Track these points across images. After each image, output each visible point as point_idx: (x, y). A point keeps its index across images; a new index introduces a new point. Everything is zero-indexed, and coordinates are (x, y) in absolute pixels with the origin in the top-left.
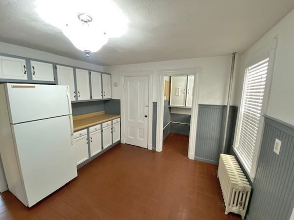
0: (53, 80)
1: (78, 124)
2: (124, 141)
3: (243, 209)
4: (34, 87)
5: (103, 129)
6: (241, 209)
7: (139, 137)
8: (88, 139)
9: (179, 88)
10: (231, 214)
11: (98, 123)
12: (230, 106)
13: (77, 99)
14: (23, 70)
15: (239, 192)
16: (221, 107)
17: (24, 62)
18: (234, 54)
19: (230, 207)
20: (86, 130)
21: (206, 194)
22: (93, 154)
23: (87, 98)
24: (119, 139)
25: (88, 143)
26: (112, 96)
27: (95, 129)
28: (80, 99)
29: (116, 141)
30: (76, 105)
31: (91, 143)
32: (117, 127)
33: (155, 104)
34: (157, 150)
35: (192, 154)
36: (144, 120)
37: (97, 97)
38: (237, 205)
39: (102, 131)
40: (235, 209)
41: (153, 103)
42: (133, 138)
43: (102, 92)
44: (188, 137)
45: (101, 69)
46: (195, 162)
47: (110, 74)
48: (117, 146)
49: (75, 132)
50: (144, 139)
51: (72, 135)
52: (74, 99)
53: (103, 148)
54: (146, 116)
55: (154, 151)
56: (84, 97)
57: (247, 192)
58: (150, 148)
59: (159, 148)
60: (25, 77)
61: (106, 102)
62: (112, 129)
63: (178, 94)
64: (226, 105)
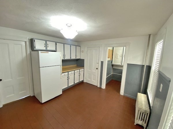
0: (55, 50)
1: (64, 70)
2: (85, 81)
3: (145, 123)
4: (48, 53)
5: (75, 73)
6: (144, 123)
7: (93, 80)
8: (68, 77)
9: (118, 54)
10: (138, 125)
11: (73, 70)
12: (146, 66)
13: (64, 58)
14: (44, 45)
15: (143, 113)
16: (141, 66)
17: (44, 42)
18: (150, 35)
19: (137, 121)
20: (67, 73)
21: (126, 113)
22: (70, 85)
23: (69, 58)
24: (83, 80)
25: (68, 79)
26: (80, 57)
27: (71, 73)
28: (66, 58)
29: (81, 80)
30: (64, 61)
31: (69, 80)
32: (82, 73)
33: (102, 62)
34: (102, 88)
35: (122, 92)
36: (96, 71)
37: (73, 57)
38: (141, 120)
39: (74, 74)
40: (140, 122)
41: (101, 62)
42: (90, 80)
43: (76, 55)
44: (120, 82)
45: (76, 44)
46: (124, 96)
47: (80, 46)
48: (82, 83)
49: (62, 73)
50: (95, 80)
51: (61, 74)
52: (63, 58)
53: (74, 83)
54: (97, 69)
55: (100, 88)
56: (67, 57)
57: (148, 114)
58: (99, 86)
59: (104, 86)
60: (45, 49)
61: (77, 60)
62: (79, 74)
63: (118, 57)
64: (144, 65)
